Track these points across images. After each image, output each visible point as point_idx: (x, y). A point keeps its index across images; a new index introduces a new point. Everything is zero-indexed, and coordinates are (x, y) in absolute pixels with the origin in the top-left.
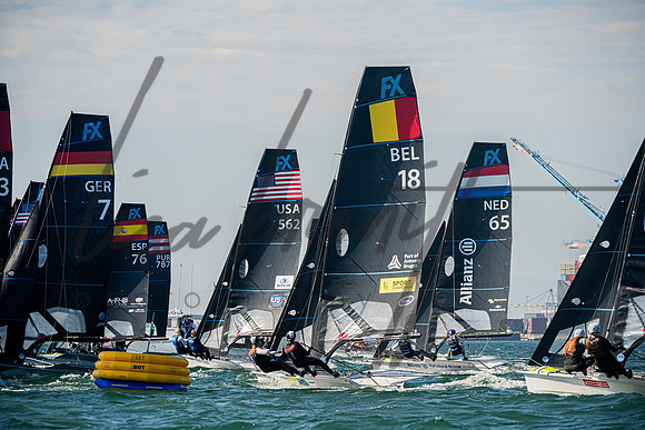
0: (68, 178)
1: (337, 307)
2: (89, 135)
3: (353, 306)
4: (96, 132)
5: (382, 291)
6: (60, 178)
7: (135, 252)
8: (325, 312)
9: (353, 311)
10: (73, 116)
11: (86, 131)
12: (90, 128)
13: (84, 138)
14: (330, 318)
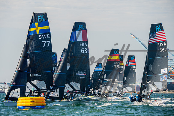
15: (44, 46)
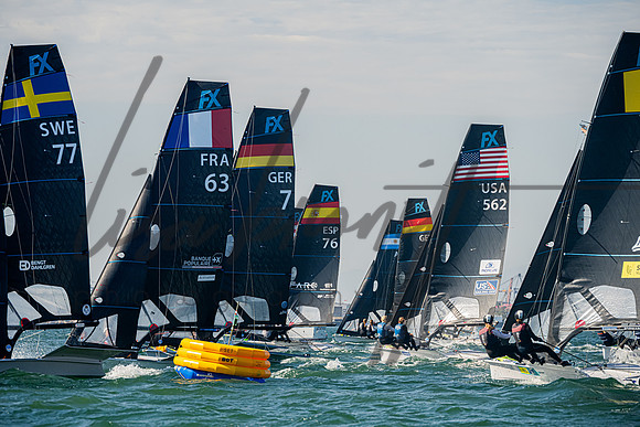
0: (252, 169)
1: (575, 290)
2: (271, 128)
3: (592, 291)
4: (278, 125)
5: (624, 275)
6: (244, 170)
7: (326, 236)
8: (562, 296)
9: (592, 296)
10: (256, 109)
11: (268, 125)
12: (272, 121)
13: (267, 131)
14: (567, 303)
15: (59, 163)
